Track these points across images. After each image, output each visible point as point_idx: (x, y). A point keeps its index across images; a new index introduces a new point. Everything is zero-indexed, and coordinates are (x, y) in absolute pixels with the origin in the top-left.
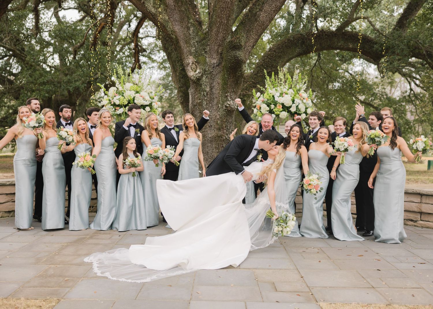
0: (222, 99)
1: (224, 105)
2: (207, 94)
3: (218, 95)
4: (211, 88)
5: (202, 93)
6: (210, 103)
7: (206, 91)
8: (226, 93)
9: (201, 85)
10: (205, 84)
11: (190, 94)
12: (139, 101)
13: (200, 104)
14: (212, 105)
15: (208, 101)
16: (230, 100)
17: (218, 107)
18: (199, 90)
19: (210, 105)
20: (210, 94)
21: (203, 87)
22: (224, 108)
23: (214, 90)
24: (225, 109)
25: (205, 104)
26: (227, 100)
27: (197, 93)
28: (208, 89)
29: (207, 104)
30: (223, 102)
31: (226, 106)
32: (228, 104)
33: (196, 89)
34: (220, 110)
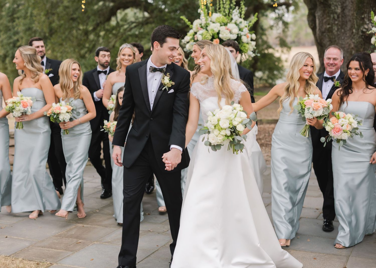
0: (357, 22)
1: (360, 30)
2: (338, 17)
3: (352, 17)
4: (343, 9)
5: (332, 16)
6: (342, 28)
7: (336, 13)
8: (363, 14)
9: (329, 6)
10: (335, 3)
11: (317, 17)
12: (225, 35)
13: (330, 30)
14: (345, 31)
15: (340, 25)
16: (368, 22)
17: (353, 32)
18: (328, 13)
19: (343, 31)
20: (342, 16)
21: (333, 8)
22: (360, 33)
23: (346, 11)
24: (362, 36)
25: (336, 29)
26: (364, 23)
27: (325, 16)
28: (339, 11)
29: (338, 29)
30: (359, 26)
31: (363, 32)
32: (365, 29)
33: (324, 11)
34: (355, 36)
